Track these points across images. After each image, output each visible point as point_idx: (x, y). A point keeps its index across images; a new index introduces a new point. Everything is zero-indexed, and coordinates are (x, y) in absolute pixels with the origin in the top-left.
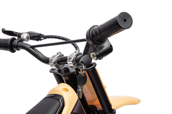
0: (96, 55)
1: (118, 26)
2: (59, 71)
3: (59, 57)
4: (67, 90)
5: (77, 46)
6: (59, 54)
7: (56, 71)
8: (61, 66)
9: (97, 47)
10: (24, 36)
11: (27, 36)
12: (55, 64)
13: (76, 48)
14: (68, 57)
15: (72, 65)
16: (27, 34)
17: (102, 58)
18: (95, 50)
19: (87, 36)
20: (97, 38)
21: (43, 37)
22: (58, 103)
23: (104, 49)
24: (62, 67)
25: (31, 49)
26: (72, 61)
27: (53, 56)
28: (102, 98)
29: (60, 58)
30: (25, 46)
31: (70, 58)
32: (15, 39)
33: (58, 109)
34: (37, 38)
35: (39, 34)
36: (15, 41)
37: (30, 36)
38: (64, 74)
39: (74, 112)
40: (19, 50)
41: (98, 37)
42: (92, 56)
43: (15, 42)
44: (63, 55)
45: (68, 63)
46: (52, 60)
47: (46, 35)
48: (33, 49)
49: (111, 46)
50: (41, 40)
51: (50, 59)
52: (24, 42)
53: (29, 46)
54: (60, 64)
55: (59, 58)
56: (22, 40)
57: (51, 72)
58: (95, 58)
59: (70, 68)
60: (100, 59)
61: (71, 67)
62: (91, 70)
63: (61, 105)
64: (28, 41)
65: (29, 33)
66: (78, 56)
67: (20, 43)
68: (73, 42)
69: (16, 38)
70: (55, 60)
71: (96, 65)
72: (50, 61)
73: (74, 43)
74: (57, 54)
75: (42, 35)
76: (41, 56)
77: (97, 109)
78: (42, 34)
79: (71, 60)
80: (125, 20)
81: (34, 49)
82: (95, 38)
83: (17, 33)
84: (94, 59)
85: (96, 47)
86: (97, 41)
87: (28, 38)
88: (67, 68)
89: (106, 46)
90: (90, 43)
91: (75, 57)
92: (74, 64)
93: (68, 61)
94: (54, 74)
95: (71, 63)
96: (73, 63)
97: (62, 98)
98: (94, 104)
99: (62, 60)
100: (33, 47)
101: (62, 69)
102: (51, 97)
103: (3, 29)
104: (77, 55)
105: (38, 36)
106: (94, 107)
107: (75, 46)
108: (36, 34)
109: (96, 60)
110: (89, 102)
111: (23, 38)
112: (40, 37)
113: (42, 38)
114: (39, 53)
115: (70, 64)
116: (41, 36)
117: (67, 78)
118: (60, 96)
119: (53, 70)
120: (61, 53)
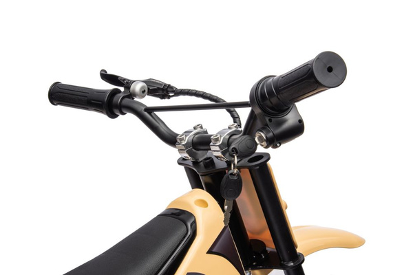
0: (266, 137)
1: (313, 80)
2: (196, 163)
3: (196, 134)
4: (204, 204)
5: (236, 116)
6: (199, 130)
7: (190, 163)
8: (200, 152)
9: (270, 120)
10: (137, 87)
11: (143, 87)
12: (187, 148)
13: (236, 118)
14: (212, 137)
15: (219, 154)
16: (144, 84)
17: (278, 145)
18: (264, 128)
19: (251, 97)
20: (271, 103)
21: (173, 92)
22: (184, 229)
23: (286, 126)
24: (202, 156)
25: (146, 113)
26: (219, 146)
27: (186, 132)
28: (276, 227)
29: (198, 138)
30: (136, 106)
31: (217, 140)
32: (119, 91)
33: (182, 241)
34: (161, 93)
35: (165, 85)
36: (119, 95)
37: (148, 89)
38: (204, 170)
39: (214, 250)
40: (124, 114)
41: (274, 100)
42: (259, 140)
43: (118, 98)
44: (206, 132)
45: (213, 148)
46: (182, 139)
47: (178, 88)
48: (150, 113)
49: (301, 121)
50: (169, 97)
51: (178, 137)
52: (136, 99)
53: (143, 108)
54: (198, 150)
55: (196, 136)
56: (131, 96)
57: (180, 164)
58: (265, 144)
59: (215, 160)
60: (275, 147)
61: (217, 157)
62: (258, 167)
63: (189, 233)
64: (144, 97)
65: (148, 82)
66: (234, 137)
67: (126, 101)
68: (231, 107)
69: (122, 89)
70: (187, 139)
71: (269, 159)
72: (179, 141)
73: (232, 109)
74: (195, 128)
75: (172, 88)
76: (162, 129)
77: (267, 249)
78: (172, 84)
79: (218, 144)
80: (330, 70)
81: (152, 114)
82: (268, 102)
83: (125, 80)
84: (262, 145)
85: (267, 120)
86: (272, 108)
87: (144, 92)
88: (210, 158)
89: (290, 119)
90: (258, 111)
91: (228, 137)
92: (224, 153)
93: (211, 144)
94: (186, 169)
95: (218, 149)
96: (221, 149)
97: (193, 220)
98: (261, 237)
99: (201, 142)
100: (151, 110)
101: (200, 160)
102: (172, 214)
103: (102, 70)
104: (232, 135)
105: (163, 90)
106: (261, 244)
107: (233, 116)
108: (161, 85)
109: (266, 147)
110: (252, 233)
111: (134, 90)
112: (168, 92)
113: (171, 94)
114: (161, 123)
115: (215, 151)
116: (169, 89)
117: (208, 179)
118: (190, 215)
119: (184, 159)
120: (201, 127)
